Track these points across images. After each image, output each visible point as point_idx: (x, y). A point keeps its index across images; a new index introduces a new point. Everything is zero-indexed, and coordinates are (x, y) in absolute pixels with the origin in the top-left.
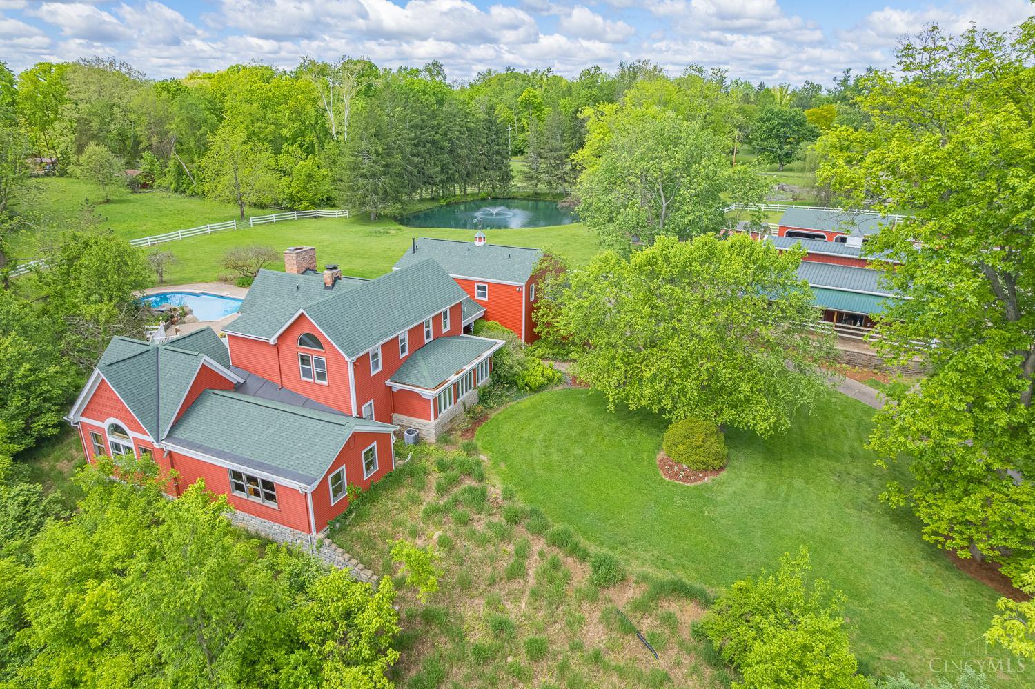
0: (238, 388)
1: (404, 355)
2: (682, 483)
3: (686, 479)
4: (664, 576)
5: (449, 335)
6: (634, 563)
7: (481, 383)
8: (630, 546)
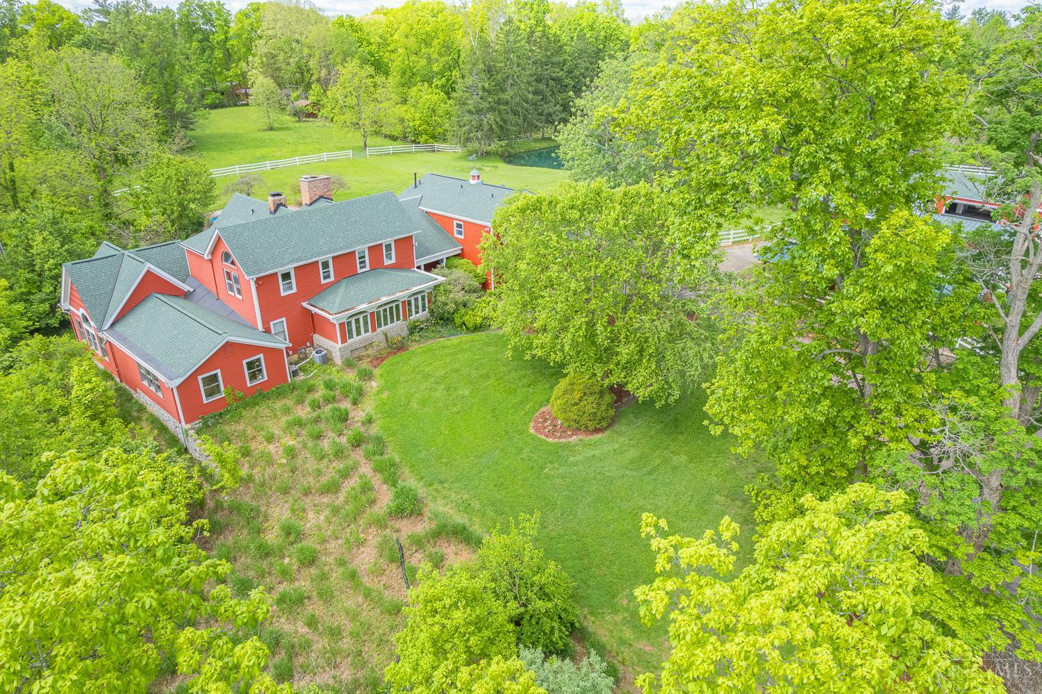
0: (186, 295)
1: (328, 281)
2: (543, 437)
3: (552, 434)
4: (459, 519)
5: (391, 267)
6: (440, 501)
7: (414, 317)
8: (446, 485)
